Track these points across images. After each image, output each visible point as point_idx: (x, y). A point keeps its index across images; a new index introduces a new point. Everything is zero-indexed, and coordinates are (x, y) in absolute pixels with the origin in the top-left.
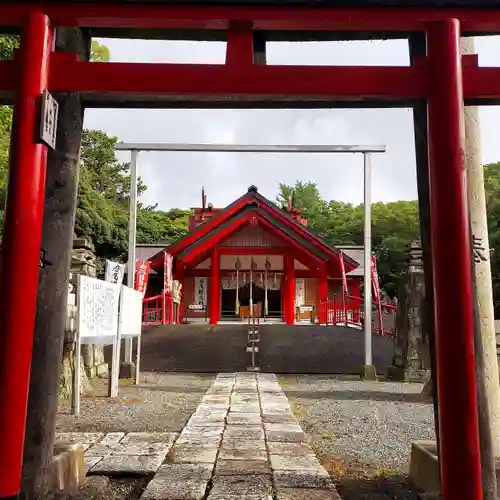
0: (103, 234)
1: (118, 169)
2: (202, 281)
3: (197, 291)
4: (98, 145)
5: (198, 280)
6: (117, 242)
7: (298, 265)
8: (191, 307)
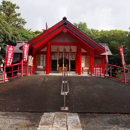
0: (8, 38)
1: (16, 15)
2: (43, 56)
3: (41, 60)
4: (9, 6)
5: (42, 56)
6: (13, 41)
7: (83, 50)
8: (38, 67)
